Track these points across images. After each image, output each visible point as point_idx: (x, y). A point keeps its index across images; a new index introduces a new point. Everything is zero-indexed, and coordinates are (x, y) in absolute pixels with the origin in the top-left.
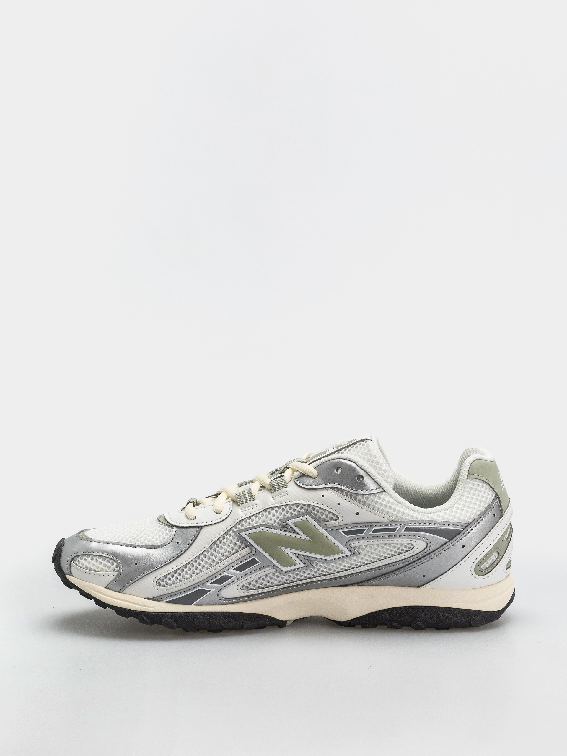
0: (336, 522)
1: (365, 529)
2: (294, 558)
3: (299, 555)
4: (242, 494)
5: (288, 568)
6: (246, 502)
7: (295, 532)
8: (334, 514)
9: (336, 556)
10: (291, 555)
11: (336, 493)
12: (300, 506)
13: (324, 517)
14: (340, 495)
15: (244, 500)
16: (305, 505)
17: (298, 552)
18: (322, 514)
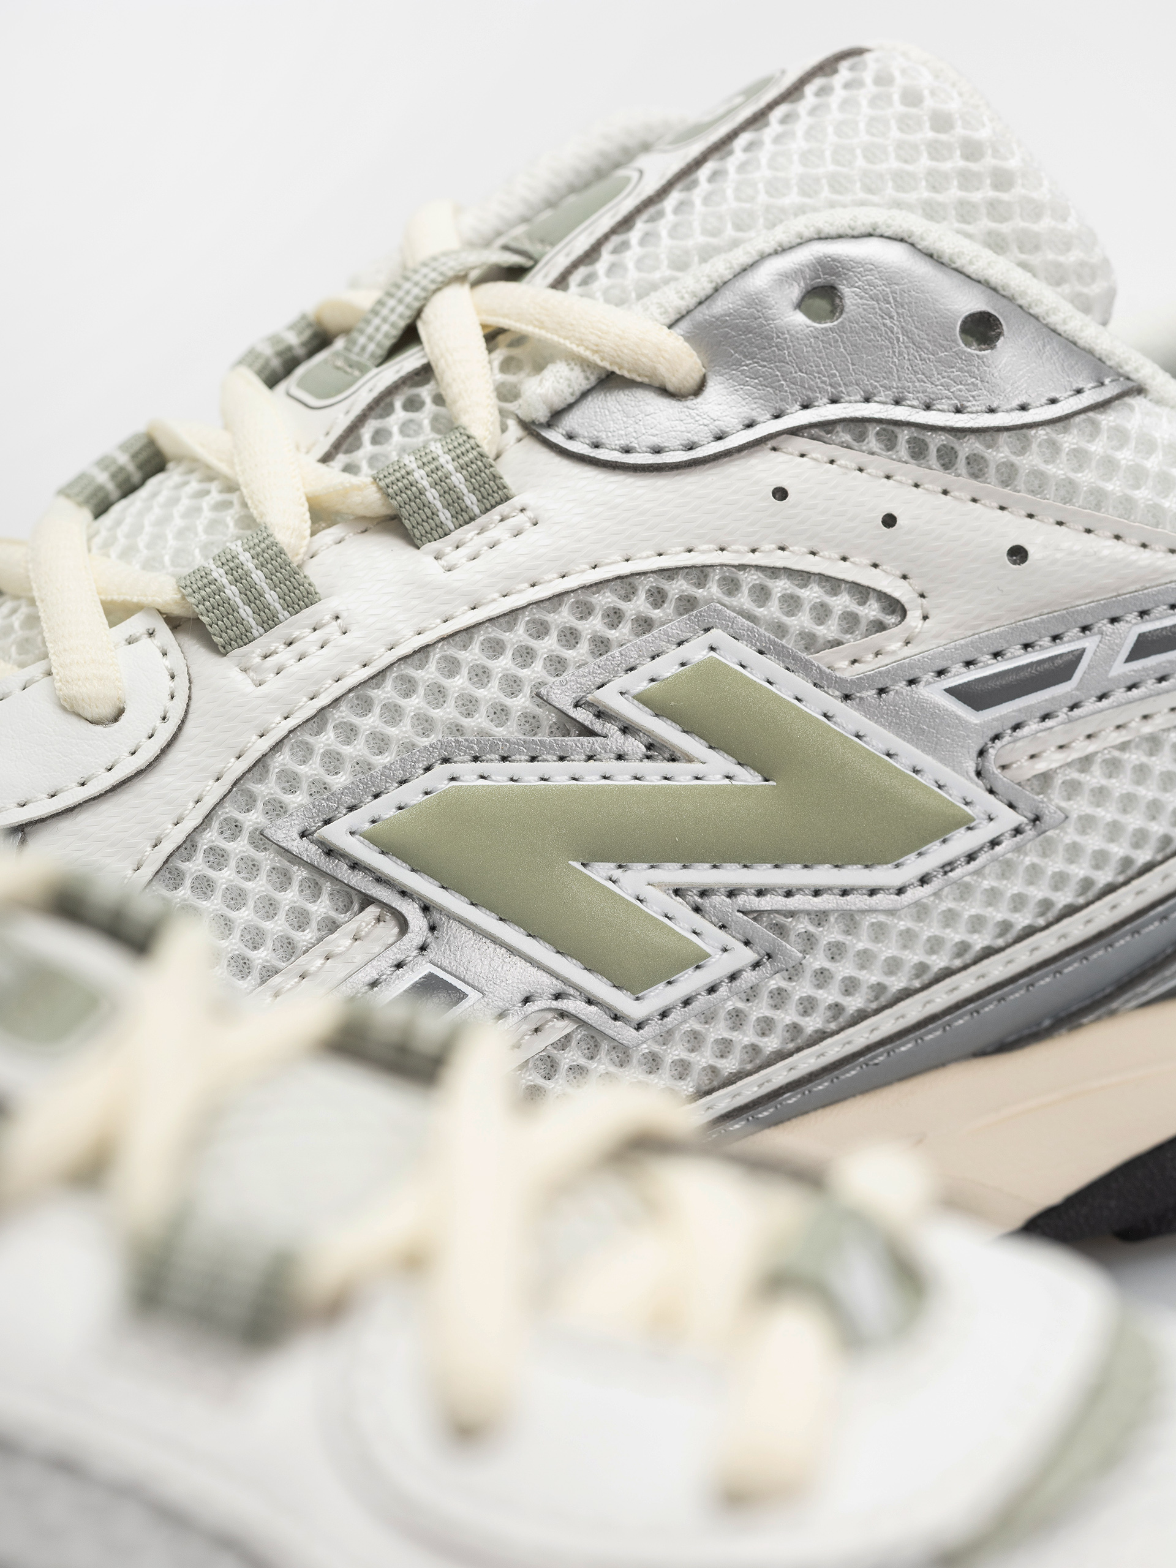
0: (892, 642)
1: (1083, 651)
2: (684, 920)
3: (703, 893)
4: (218, 574)
5: (659, 996)
6: (269, 622)
7: (654, 748)
8: (862, 592)
9: (937, 854)
10: (659, 903)
11: (848, 458)
12: (644, 586)
13: (803, 621)
14: (880, 463)
15: (246, 612)
16: (669, 573)
17: (701, 875)
18: (791, 604)
